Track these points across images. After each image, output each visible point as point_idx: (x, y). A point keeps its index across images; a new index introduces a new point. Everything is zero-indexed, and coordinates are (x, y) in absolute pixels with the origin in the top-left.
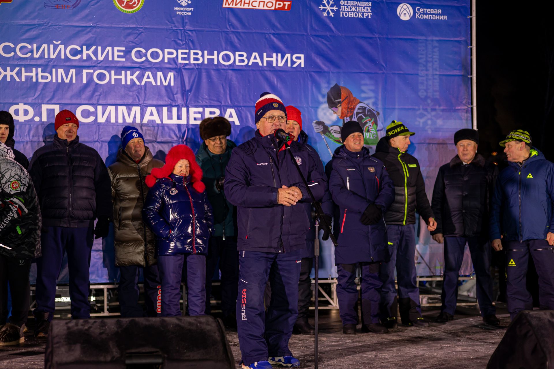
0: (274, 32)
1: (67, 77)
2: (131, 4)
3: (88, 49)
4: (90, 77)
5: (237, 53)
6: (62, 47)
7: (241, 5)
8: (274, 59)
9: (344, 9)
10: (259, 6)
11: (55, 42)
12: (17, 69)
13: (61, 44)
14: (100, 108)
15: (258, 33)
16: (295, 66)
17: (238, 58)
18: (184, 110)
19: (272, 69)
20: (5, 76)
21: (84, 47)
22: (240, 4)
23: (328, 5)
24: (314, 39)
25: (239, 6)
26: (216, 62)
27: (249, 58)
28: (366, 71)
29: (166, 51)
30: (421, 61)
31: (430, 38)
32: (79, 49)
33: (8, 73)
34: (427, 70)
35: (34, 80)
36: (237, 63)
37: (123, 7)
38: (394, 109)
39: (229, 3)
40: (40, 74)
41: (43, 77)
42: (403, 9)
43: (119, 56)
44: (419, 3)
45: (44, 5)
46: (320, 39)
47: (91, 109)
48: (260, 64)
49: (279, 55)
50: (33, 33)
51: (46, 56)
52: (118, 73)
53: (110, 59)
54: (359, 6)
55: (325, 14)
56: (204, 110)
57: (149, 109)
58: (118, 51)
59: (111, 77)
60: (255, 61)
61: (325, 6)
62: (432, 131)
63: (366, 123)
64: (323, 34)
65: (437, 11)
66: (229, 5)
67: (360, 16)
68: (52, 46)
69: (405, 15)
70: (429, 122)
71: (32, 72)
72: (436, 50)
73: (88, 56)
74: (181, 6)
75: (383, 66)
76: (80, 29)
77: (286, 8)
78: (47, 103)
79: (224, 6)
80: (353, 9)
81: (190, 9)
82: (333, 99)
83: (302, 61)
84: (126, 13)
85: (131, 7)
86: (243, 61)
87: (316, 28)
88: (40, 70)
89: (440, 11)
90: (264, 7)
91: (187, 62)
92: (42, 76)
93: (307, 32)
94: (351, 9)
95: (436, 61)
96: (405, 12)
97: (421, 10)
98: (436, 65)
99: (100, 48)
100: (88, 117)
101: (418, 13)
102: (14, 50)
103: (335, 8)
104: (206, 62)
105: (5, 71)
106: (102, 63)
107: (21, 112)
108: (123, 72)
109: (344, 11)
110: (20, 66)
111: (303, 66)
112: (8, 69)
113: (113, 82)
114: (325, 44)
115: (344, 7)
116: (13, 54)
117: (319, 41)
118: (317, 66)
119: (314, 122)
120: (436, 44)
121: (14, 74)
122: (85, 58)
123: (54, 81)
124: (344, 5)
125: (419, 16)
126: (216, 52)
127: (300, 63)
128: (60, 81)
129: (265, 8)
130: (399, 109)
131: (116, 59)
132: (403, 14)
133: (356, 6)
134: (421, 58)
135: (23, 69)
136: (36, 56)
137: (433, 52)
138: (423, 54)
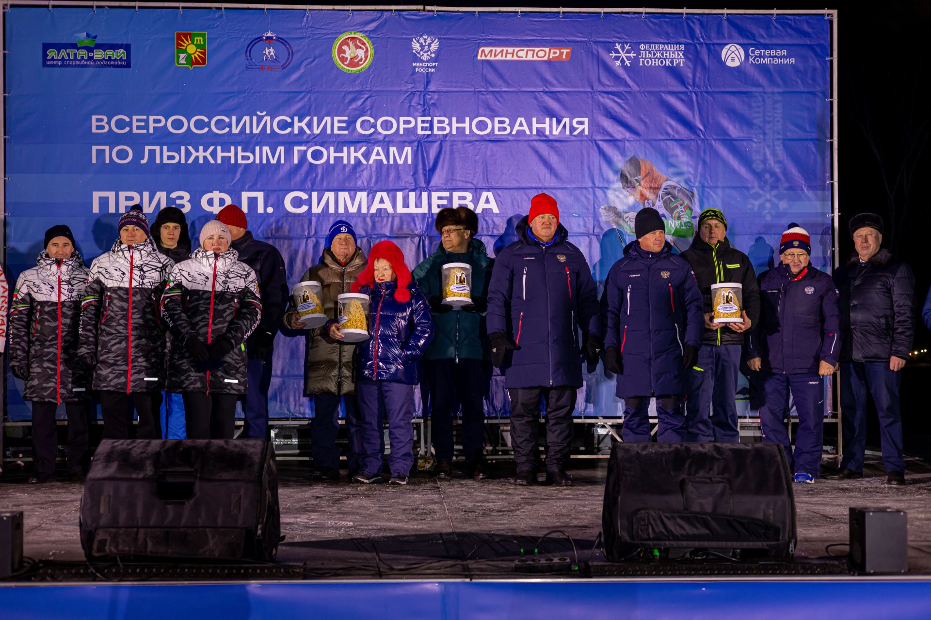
0: (547, 90)
1: (273, 156)
2: (356, 61)
3: (300, 121)
4: (303, 155)
5: (496, 119)
6: (268, 118)
7: (502, 56)
8: (546, 126)
9: (646, 55)
10: (526, 57)
11: (258, 113)
12: (212, 148)
13: (266, 115)
14: (315, 195)
15: (524, 92)
16: (575, 133)
17: (497, 125)
18: (425, 195)
19: (545, 138)
20: (197, 158)
21: (296, 118)
22: (501, 54)
23: (623, 51)
24: (603, 98)
25: (499, 58)
26: (467, 132)
27: (512, 125)
28: (677, 137)
29: (402, 119)
30: (755, 121)
31: (769, 90)
32: (289, 120)
33: (201, 154)
34: (764, 134)
35: (233, 161)
36: (496, 132)
37: (347, 65)
38: (717, 187)
39: (486, 54)
40: (240, 154)
41: (243, 158)
42: (729, 52)
43: (340, 128)
44: (753, 42)
45: (246, 67)
46: (611, 96)
47: (304, 196)
48: (528, 132)
49: (554, 119)
50: (231, 103)
51: (248, 131)
52: (339, 150)
53: (329, 132)
54: (666, 51)
55: (618, 63)
56: (451, 195)
57: (379, 195)
58: (339, 121)
59: (329, 155)
60: (521, 128)
61: (619, 53)
62: (772, 216)
63: (676, 207)
64: (615, 89)
65: (779, 53)
66: (486, 56)
67: (668, 63)
68: (255, 118)
69: (733, 60)
70: (768, 205)
71: (229, 151)
72: (779, 105)
73: (301, 129)
74: (422, 61)
75: (701, 130)
76: (291, 95)
77: (564, 57)
78: (249, 190)
79: (479, 58)
80: (658, 55)
81: (434, 64)
82: (628, 176)
83: (586, 126)
84: (350, 72)
85: (357, 65)
86: (505, 129)
87: (607, 82)
88: (240, 148)
89: (785, 52)
90: (533, 57)
91: (429, 133)
92: (242, 156)
93: (592, 88)
94: (654, 54)
95: (778, 121)
96: (733, 55)
97: (757, 52)
98: (779, 127)
99: (315, 119)
100: (299, 206)
101: (752, 57)
102: (208, 125)
103: (632, 55)
104: (454, 132)
105: (197, 151)
106: (319, 137)
107: (216, 202)
108: (345, 149)
109: (645, 59)
110: (216, 144)
111: (586, 133)
112: (201, 148)
113: (332, 162)
114: (619, 104)
115: (646, 53)
116: (206, 129)
117: (610, 99)
118: (605, 132)
119: (603, 207)
120: (778, 98)
121: (207, 154)
122: (296, 132)
123: (257, 161)
124: (645, 50)
125: (754, 60)
126: (467, 119)
127: (583, 130)
128: (264, 162)
129: (536, 58)
130: (723, 188)
131: (336, 131)
132: (730, 58)
133: (663, 50)
134: (755, 118)
135: (219, 148)
136: (235, 131)
137: (774, 109)
138: (759, 112)
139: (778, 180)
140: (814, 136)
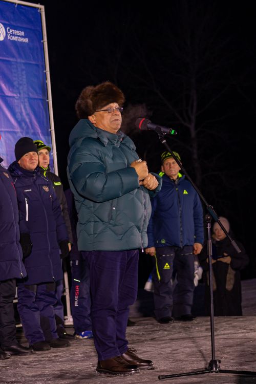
31: (19, 60)
34: (20, 93)
44: (8, 23)
72: (24, 72)
95: (25, 84)
97: (11, 31)
98: (25, 88)
101: (9, 34)
120: (23, 67)
134: (15, 81)
137: (22, 75)
138: (15, 77)
139: (28, 128)
140: (41, 97)
